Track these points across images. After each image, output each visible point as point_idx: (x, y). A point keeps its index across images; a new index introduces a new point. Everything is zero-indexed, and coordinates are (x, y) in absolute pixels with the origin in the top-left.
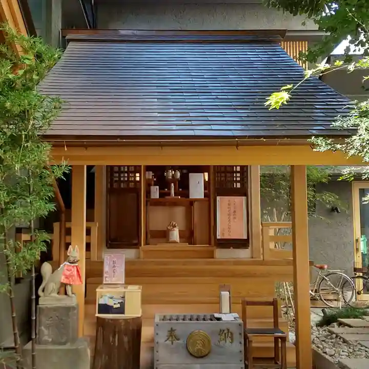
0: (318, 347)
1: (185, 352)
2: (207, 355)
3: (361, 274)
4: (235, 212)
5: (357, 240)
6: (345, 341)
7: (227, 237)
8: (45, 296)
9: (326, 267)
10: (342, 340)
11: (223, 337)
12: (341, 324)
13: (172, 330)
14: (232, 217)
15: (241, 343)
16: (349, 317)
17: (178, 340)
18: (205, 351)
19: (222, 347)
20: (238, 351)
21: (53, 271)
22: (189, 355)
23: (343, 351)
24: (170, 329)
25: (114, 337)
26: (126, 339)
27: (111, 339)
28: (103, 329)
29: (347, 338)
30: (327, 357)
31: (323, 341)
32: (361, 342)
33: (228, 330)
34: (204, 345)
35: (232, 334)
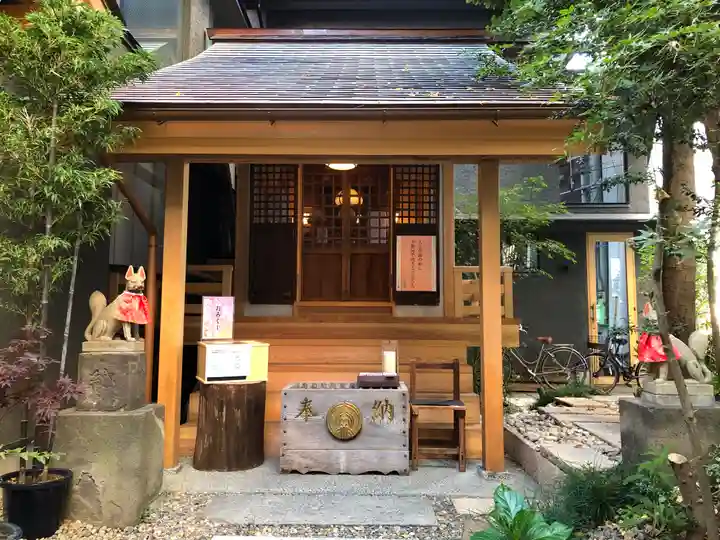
0: (519, 431)
1: (325, 433)
2: (355, 437)
3: (598, 351)
4: (420, 256)
5: (592, 308)
6: (557, 423)
7: (409, 289)
8: (93, 340)
9: (550, 339)
10: (553, 421)
11: (379, 411)
12: (558, 403)
13: (306, 403)
14: (416, 263)
15: (404, 420)
16: (570, 395)
17: (314, 415)
18: (352, 431)
19: (378, 426)
20: (400, 432)
21: (108, 304)
22: (330, 438)
23: (551, 435)
24: (303, 400)
25: (221, 410)
26: (238, 414)
27: (216, 412)
28: (207, 399)
29: (560, 418)
30: (528, 443)
31: (528, 423)
32: (578, 424)
33: (387, 401)
34: (351, 422)
35: (392, 407)
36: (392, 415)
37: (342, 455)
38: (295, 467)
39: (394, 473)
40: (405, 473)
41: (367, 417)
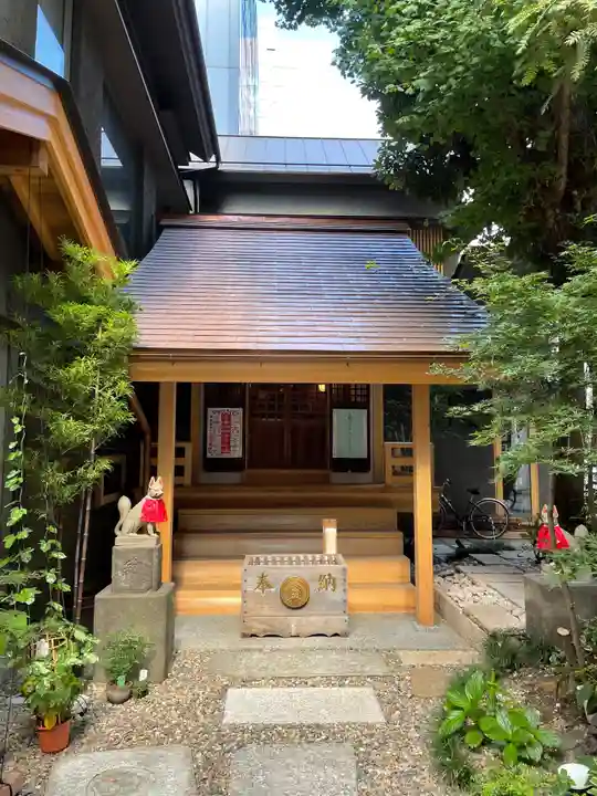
1: (280, 603)
2: (304, 605)
8: (122, 535)
10: (471, 581)
11: (324, 583)
13: (263, 577)
15: (344, 590)
17: (270, 587)
18: (301, 601)
20: (341, 601)
21: (132, 507)
22: (284, 607)
24: (261, 575)
32: (491, 585)
33: (330, 575)
34: (301, 594)
35: (334, 580)
36: (335, 587)
37: (295, 621)
38: (254, 631)
39: (336, 635)
40: (345, 635)
41: (313, 587)
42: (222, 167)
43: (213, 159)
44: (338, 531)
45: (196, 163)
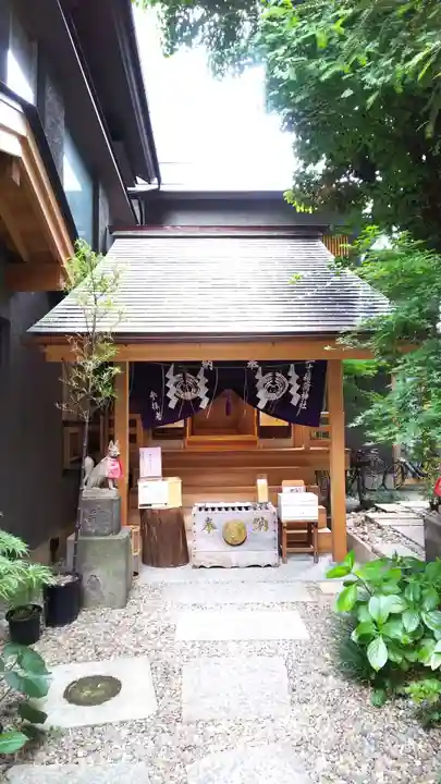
0: (354, 532)
1: (222, 540)
2: (242, 543)
8: (87, 489)
10: (375, 525)
11: (258, 525)
12: (377, 509)
13: (208, 520)
15: (275, 530)
17: (215, 529)
18: (240, 539)
19: (258, 535)
20: (271, 539)
22: (226, 544)
24: (206, 519)
32: (393, 528)
33: (262, 518)
34: (240, 531)
35: (266, 522)
36: (267, 528)
37: (235, 555)
38: (202, 564)
39: (269, 566)
40: (276, 566)
41: (249, 528)
42: (163, 188)
43: (156, 180)
44: (269, 484)
45: (141, 186)
